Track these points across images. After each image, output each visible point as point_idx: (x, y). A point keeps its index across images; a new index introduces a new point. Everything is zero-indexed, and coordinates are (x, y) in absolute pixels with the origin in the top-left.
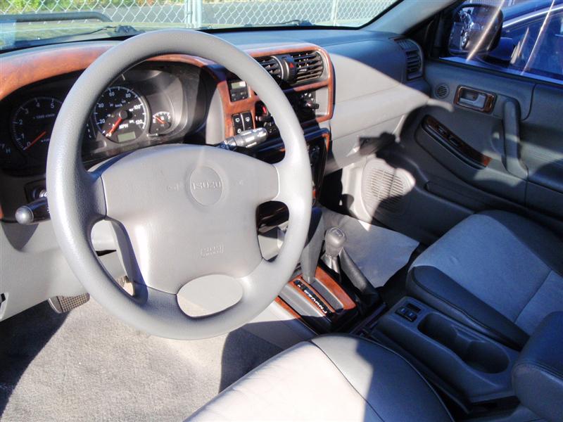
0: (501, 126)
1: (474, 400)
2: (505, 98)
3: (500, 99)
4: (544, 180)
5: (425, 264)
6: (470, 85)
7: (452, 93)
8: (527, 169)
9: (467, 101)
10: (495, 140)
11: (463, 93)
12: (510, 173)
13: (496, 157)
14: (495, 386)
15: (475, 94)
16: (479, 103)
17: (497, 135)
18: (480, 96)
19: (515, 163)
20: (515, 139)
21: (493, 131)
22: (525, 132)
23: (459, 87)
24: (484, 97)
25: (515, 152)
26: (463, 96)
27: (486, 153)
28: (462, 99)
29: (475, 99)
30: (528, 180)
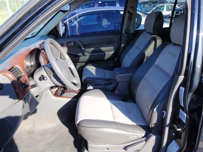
0: (79, 47)
1: (111, 90)
2: (77, 41)
3: (77, 42)
4: (94, 54)
5: (86, 77)
6: (69, 41)
7: (65, 44)
8: (89, 54)
9: (69, 44)
10: (79, 51)
11: (68, 43)
12: (86, 56)
13: (81, 54)
14: (113, 85)
15: (70, 42)
16: (72, 44)
17: (79, 50)
18: (72, 42)
19: (86, 54)
20: (84, 49)
21: (78, 49)
22: (85, 46)
23: (66, 42)
24: (73, 42)
25: (85, 51)
26: (68, 44)
27: (79, 54)
28: (68, 45)
29: (71, 43)
30: (90, 56)
